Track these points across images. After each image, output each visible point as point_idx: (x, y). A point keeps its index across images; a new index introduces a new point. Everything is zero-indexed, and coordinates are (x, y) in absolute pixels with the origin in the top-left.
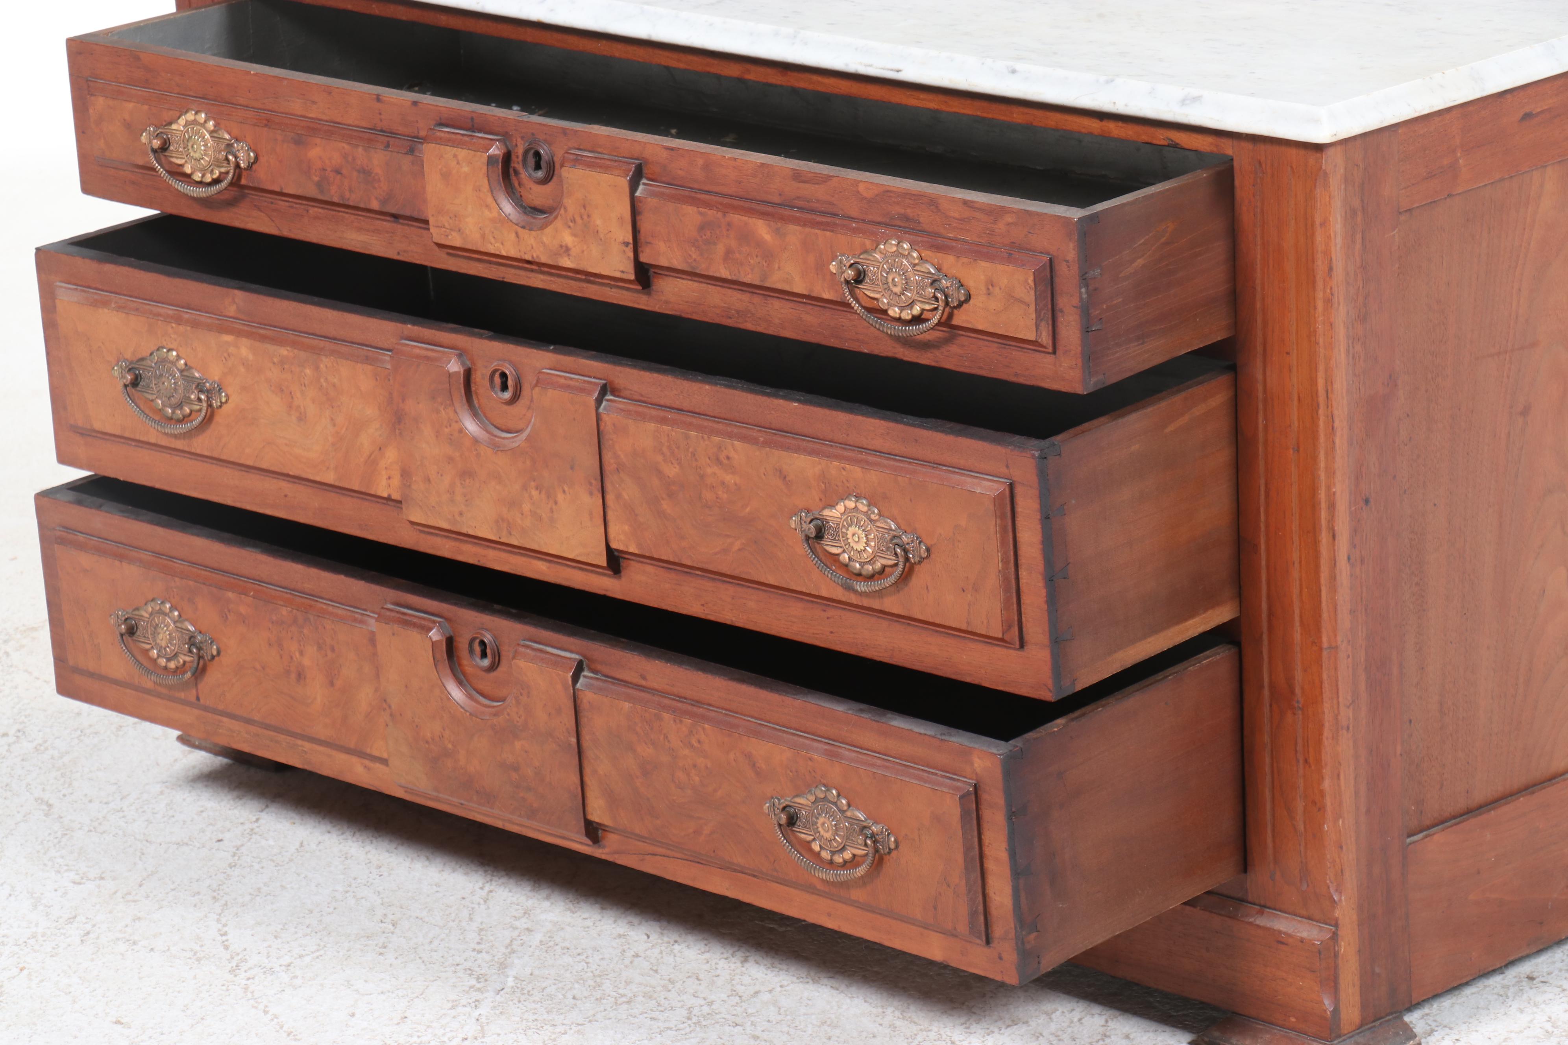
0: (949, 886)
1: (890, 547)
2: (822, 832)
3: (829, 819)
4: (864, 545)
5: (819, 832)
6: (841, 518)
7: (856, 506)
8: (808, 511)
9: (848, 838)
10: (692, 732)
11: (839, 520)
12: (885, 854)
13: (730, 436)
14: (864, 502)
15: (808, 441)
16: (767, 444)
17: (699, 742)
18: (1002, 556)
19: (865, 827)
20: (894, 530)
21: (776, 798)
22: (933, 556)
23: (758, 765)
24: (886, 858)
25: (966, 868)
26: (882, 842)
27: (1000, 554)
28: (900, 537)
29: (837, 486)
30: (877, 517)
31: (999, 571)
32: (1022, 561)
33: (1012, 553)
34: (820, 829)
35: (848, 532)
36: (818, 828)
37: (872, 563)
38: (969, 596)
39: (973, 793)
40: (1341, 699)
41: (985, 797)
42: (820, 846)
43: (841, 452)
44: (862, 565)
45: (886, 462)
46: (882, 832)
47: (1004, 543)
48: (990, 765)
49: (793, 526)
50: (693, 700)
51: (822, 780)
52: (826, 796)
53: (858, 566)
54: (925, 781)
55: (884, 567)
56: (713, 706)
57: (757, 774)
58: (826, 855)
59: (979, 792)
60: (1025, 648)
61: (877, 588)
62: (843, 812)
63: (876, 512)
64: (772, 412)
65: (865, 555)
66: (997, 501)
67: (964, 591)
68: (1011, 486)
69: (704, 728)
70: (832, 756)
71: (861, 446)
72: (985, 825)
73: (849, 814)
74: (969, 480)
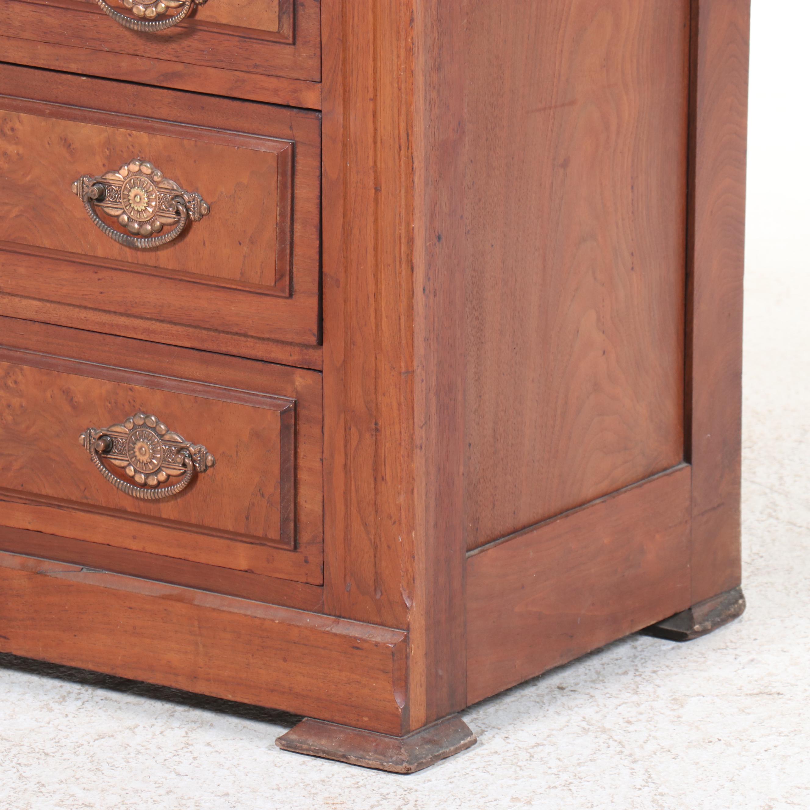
0: (263, 496)
1: (173, 204)
2: (139, 457)
3: (147, 443)
4: (145, 205)
5: (136, 456)
6: (123, 182)
7: (140, 170)
8: (91, 176)
9: (165, 460)
10: (8, 373)
11: (121, 183)
12: (201, 472)
13: (17, 109)
14: (148, 165)
15: (94, 112)
16: (53, 115)
17: (16, 382)
18: (280, 210)
19: (182, 448)
20: (176, 190)
21: (92, 429)
22: (212, 213)
23: (75, 399)
24: (201, 476)
25: (282, 479)
26: (200, 460)
27: (278, 208)
28: (182, 196)
29: (122, 151)
30: (159, 179)
31: (277, 224)
32: (298, 215)
33: (289, 208)
34: (137, 453)
35: (130, 194)
36: (134, 452)
37: (151, 222)
38: (245, 248)
39: (293, 408)
40: (416, 420)
41: (303, 412)
42: (135, 470)
43: (128, 121)
44: (141, 224)
45: (172, 128)
46: (200, 451)
47: (283, 198)
48: (311, 382)
49: (75, 191)
50: (9, 346)
51: (141, 408)
52: (145, 423)
53: (136, 226)
54: (246, 401)
55: (162, 225)
56: (31, 350)
57: (74, 407)
58: (140, 478)
59: (298, 408)
60: (294, 296)
61: (158, 244)
62: (161, 436)
63: (159, 174)
64: (60, 87)
65: (145, 215)
66: (280, 158)
67: (240, 244)
68: (294, 146)
69: (21, 369)
70: (153, 385)
71: (146, 115)
72: (301, 439)
73: (167, 437)
74: (253, 141)
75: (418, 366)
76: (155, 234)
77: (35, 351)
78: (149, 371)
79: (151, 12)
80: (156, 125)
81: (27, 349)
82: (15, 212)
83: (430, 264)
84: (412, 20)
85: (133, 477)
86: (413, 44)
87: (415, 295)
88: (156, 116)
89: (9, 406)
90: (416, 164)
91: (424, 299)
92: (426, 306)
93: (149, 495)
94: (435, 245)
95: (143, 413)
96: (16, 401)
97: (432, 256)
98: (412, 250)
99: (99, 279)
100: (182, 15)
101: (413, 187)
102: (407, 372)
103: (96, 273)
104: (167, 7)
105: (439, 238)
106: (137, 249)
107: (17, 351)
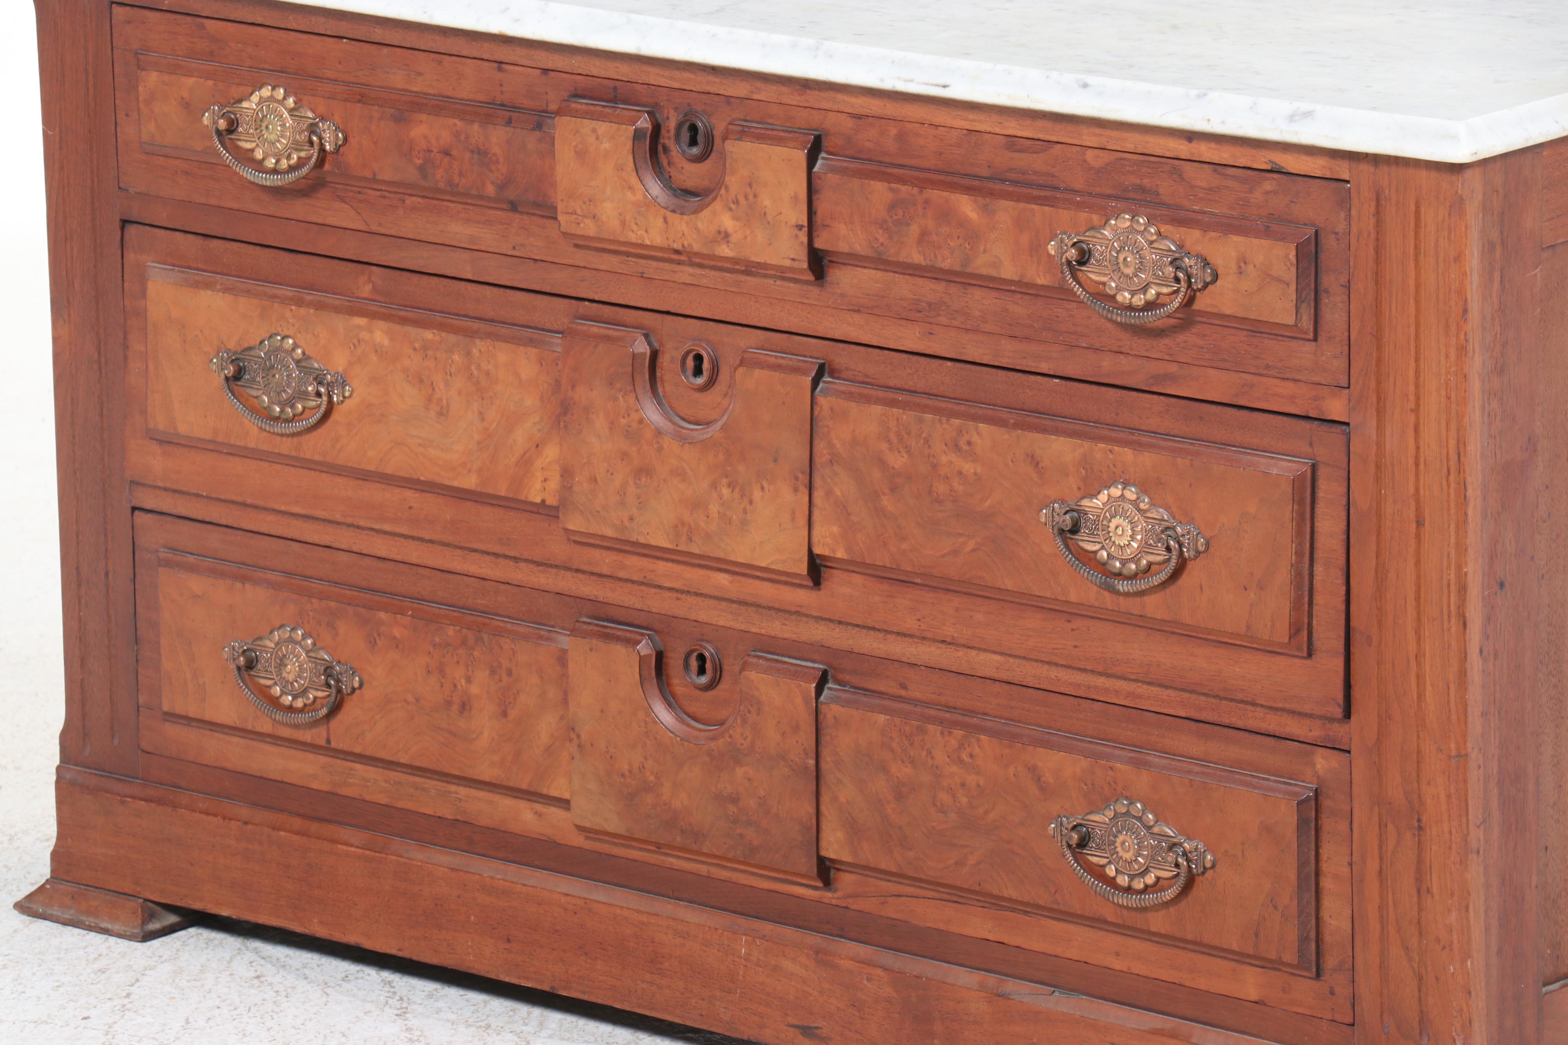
0: (1276, 908)
1: (1162, 538)
2: (1121, 853)
3: (1131, 836)
4: (1129, 539)
5: (1117, 853)
6: (1102, 509)
7: (1122, 495)
8: (1063, 502)
9: (1153, 858)
10: (963, 744)
11: (1100, 511)
12: (1198, 875)
13: (975, 418)
14: (1133, 489)
15: (1068, 422)
16: (1018, 426)
17: (971, 756)
18: (1296, 547)
19: (1175, 844)
20: (1166, 521)
21: (1064, 816)
22: (1212, 550)
23: (1043, 779)
24: (1199, 879)
25: (1299, 887)
26: (1196, 860)
27: (1294, 546)
28: (1173, 529)
29: (1101, 471)
30: (1147, 507)
31: (1292, 565)
32: (1319, 554)
33: (1308, 545)
34: (1119, 849)
35: (1111, 524)
36: (1116, 848)
37: (1136, 560)
38: (1252, 595)
39: (1313, 798)
40: (1470, 817)
41: (1326, 803)
42: (1116, 870)
43: (1108, 433)
44: (1124, 563)
45: (1162, 443)
46: (1196, 849)
47: (1299, 533)
48: (1336, 765)
49: (1043, 520)
50: (964, 710)
51: (1124, 792)
52: (1128, 811)
53: (1118, 564)
54: (1255, 787)
55: (1150, 564)
56: (990, 715)
57: (1042, 789)
58: (1123, 880)
59: (1320, 798)
60: (1313, 656)
61: (1143, 587)
62: (1149, 828)
63: (1146, 500)
64: (1027, 391)
65: (1129, 551)
66: (1297, 483)
67: (1246, 589)
68: (1314, 468)
69: (978, 740)
70: (1139, 764)
71: (1132, 426)
72: (1325, 837)
73: (1156, 830)
74: (1263, 460)
75: (1473, 748)
76: (1140, 575)
77: (995, 717)
78: (1135, 746)
79: (1139, 300)
80: (1144, 439)
81: (985, 714)
82: (971, 545)
83: (1488, 619)
84: (1465, 311)
85: (1114, 878)
86: (1466, 341)
87: (1468, 658)
88: (1143, 428)
89: (963, 785)
90: (1470, 492)
91: (1480, 663)
92: (1484, 671)
93: (1133, 901)
94: (1496, 593)
95: (1127, 798)
96: (972, 779)
97: (1492, 608)
98: (1464, 600)
99: (1072, 630)
100: (1176, 304)
101: (1465, 521)
102: (1458, 756)
103: (1069, 621)
104: (1158, 294)
105: (1502, 585)
106: (1118, 593)
107: (974, 717)
